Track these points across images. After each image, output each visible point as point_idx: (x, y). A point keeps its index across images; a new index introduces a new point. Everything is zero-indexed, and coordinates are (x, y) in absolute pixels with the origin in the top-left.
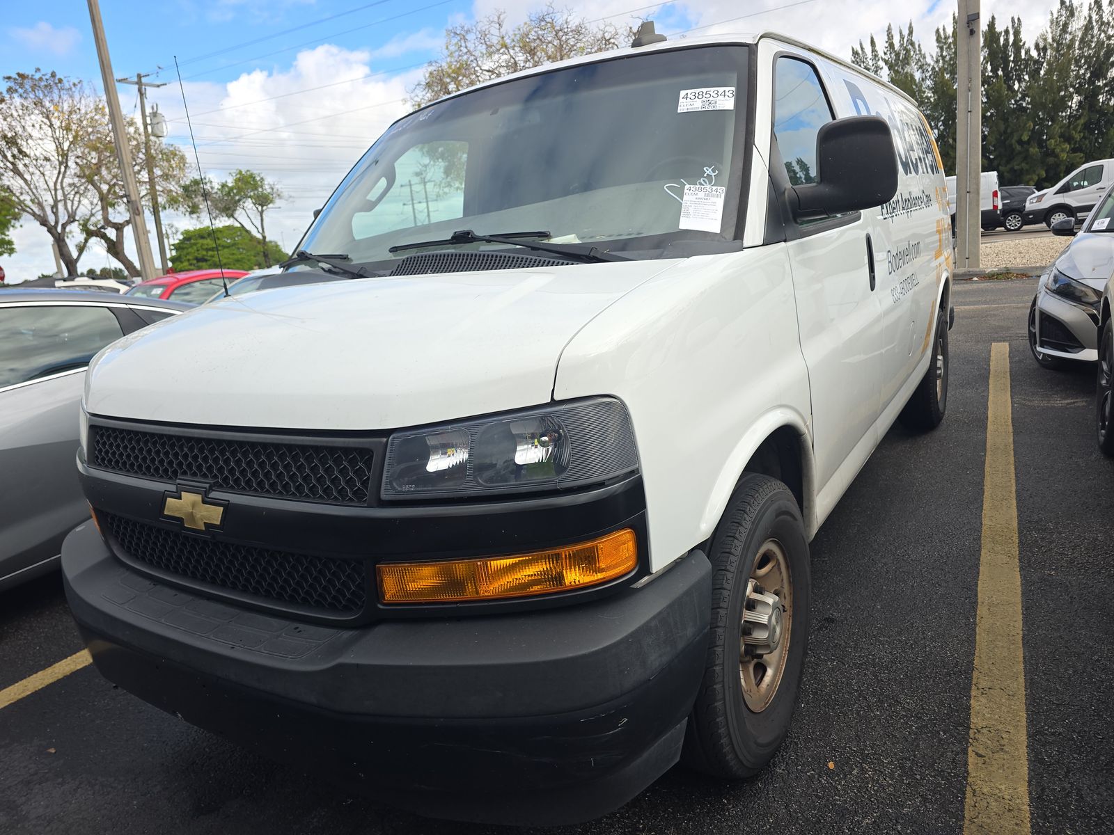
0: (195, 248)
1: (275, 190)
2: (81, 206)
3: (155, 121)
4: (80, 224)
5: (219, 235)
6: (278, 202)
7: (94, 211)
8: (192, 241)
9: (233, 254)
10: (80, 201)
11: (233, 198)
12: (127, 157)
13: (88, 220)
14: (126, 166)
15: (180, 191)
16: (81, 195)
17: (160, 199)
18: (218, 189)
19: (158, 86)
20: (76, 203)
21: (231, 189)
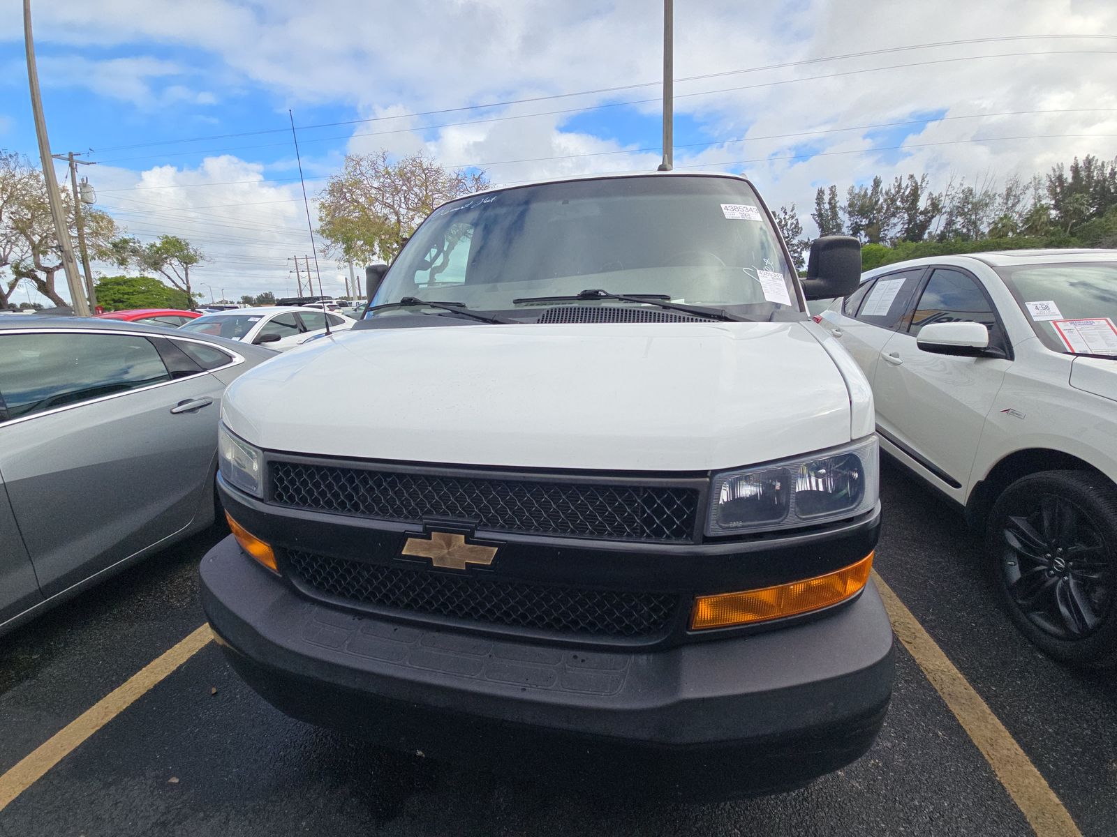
0: (112, 292)
1: (198, 253)
2: (12, 253)
3: (84, 190)
4: (12, 267)
5: (134, 283)
6: (201, 263)
7: (24, 257)
8: (109, 286)
9: (147, 298)
10: (11, 249)
11: (160, 256)
12: (61, 216)
13: (19, 263)
14: (60, 222)
15: (110, 246)
16: (12, 244)
17: (89, 252)
18: (146, 248)
19: (88, 164)
20: (7, 250)
21: (159, 249)
